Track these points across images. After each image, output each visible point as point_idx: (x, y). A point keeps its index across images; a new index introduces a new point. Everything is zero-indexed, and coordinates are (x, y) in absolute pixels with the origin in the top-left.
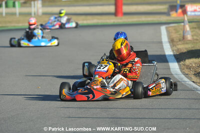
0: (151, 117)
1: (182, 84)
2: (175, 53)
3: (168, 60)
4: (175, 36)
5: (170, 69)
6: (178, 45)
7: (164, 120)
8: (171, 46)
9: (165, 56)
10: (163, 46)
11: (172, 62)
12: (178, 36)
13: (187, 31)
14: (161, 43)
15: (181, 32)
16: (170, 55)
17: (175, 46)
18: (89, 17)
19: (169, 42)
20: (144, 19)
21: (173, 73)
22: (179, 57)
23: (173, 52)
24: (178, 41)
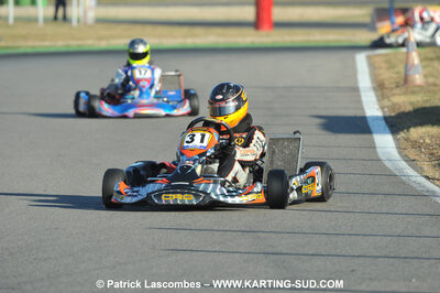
0: (333, 252)
1: (403, 183)
2: (388, 114)
3: (372, 129)
4: (387, 76)
5: (375, 147)
6: (394, 95)
7: (361, 260)
8: (377, 96)
9: (364, 119)
10: (359, 96)
11: (380, 132)
12: (395, 76)
13: (413, 65)
14: (356, 90)
15: (402, 69)
16: (377, 118)
17: (388, 97)
18: (199, 30)
19: (374, 89)
20: (317, 37)
21: (382, 157)
22: (396, 123)
23: (384, 112)
24: (393, 85)
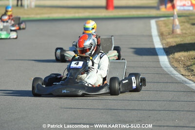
0: (141, 109)
1: (172, 77)
2: (165, 47)
3: (158, 53)
4: (164, 29)
5: (159, 62)
6: (167, 38)
7: (153, 112)
8: (160, 39)
9: (154, 49)
10: (152, 39)
11: (161, 55)
12: (168, 30)
13: (176, 25)
14: (151, 36)
15: (171, 26)
16: (160, 49)
17: (165, 39)
18: (81, 10)
19: (159, 36)
20: (134, 13)
21: (162, 66)
22: (169, 51)
23: (163, 46)
24: (167, 34)
